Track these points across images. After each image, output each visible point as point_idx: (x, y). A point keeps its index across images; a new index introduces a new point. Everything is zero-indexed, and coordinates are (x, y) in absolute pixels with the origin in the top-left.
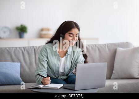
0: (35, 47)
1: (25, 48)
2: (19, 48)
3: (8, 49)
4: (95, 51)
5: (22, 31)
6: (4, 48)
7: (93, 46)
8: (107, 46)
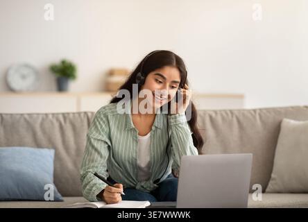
0: (90, 115)
1: (66, 115)
2: (53, 114)
3: (26, 116)
4: (230, 125)
5: (63, 74)
6: (17, 114)
7: (224, 114)
8: (260, 115)
